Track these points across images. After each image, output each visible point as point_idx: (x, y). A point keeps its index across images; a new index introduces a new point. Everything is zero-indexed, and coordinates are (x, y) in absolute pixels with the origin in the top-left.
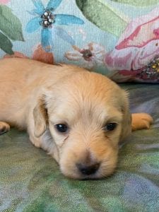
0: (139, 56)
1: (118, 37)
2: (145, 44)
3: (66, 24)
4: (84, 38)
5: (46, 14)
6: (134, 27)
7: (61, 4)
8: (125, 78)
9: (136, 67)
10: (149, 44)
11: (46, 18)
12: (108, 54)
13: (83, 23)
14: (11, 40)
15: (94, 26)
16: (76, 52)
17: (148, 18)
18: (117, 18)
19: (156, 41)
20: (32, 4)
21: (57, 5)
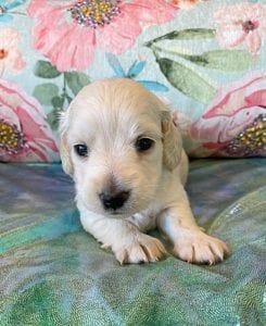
0: (228, 126)
1: (206, 105)
2: (235, 113)
7: (144, 70)
8: (210, 152)
9: (224, 138)
10: (240, 113)
12: (194, 125)
13: (167, 90)
15: (180, 93)
18: (204, 84)
19: (248, 110)
20: (111, 69)
21: (139, 72)
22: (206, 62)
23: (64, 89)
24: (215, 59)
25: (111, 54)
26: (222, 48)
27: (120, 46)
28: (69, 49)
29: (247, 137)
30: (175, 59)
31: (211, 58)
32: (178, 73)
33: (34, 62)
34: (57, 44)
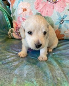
3: (67, 23)
5: (62, 20)
21: (65, 17)
27: (60, 10)
28: (46, 10)
33: (35, 13)
34: (42, 8)
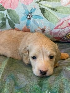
0: (62, 32)
2: (65, 28)
3: (36, 19)
4: (43, 24)
5: (29, 14)
6: (62, 21)
7: (35, 11)
8: (56, 40)
9: (61, 36)
10: (66, 28)
11: (29, 16)
12: (51, 31)
13: (43, 19)
14: (15, 23)
15: (47, 20)
16: (39, 29)
17: (67, 18)
18: (55, 18)
19: (69, 27)
20: (24, 10)
21: (34, 11)
22: (56, 10)
23: (7, 15)
24: (59, 9)
25: (24, 4)
26: (62, 6)
27: (27, 2)
29: (68, 36)
30: (46, 8)
31: (58, 9)
32: (47, 13)
